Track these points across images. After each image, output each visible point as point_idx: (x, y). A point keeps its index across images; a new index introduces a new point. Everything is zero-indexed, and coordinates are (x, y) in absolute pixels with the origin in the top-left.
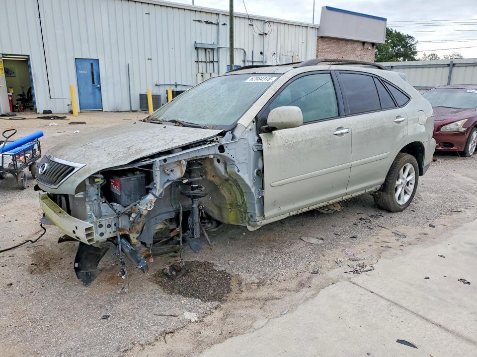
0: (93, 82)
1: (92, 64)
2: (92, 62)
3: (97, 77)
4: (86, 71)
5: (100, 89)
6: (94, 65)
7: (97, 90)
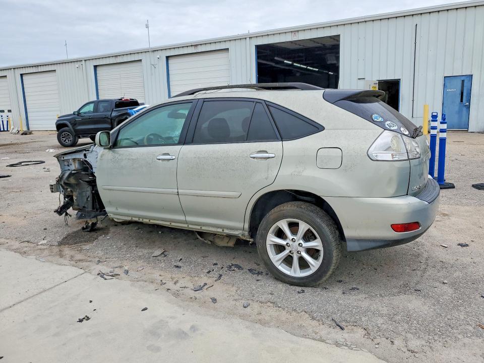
0: (462, 101)
1: (463, 81)
2: (463, 78)
3: (467, 94)
4: (455, 89)
5: (468, 107)
6: (465, 82)
7: (464, 109)
